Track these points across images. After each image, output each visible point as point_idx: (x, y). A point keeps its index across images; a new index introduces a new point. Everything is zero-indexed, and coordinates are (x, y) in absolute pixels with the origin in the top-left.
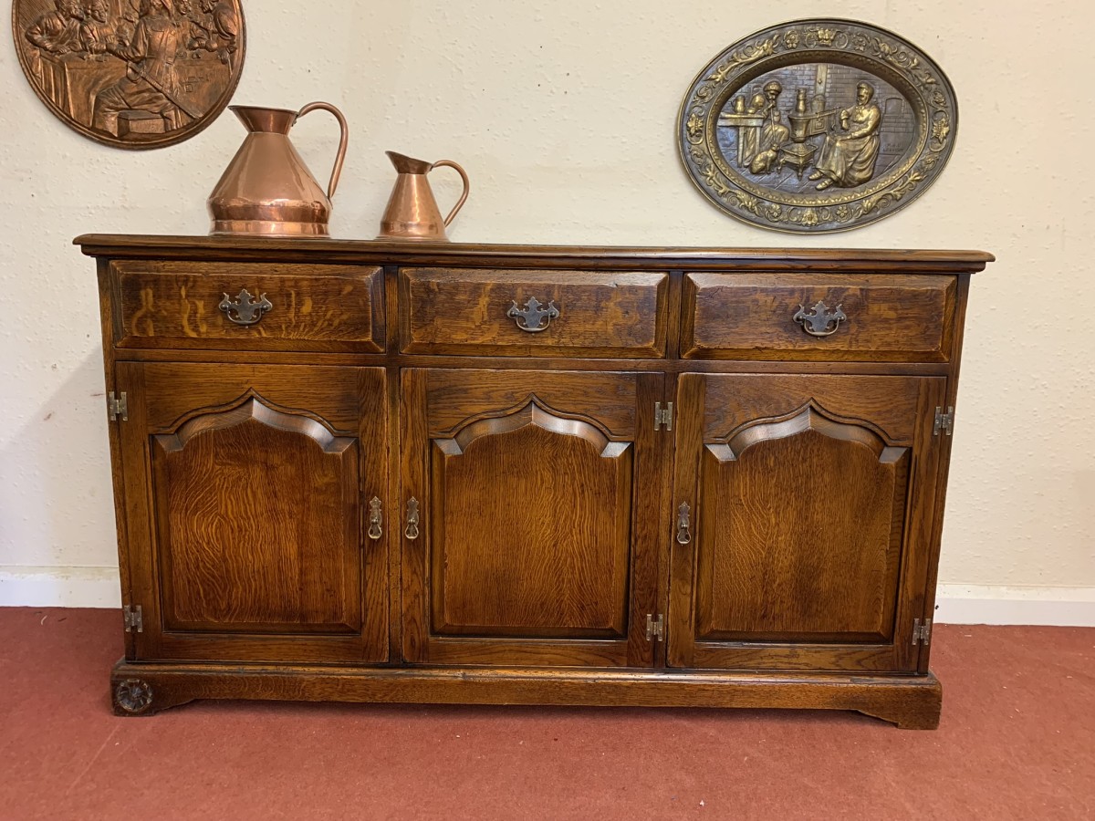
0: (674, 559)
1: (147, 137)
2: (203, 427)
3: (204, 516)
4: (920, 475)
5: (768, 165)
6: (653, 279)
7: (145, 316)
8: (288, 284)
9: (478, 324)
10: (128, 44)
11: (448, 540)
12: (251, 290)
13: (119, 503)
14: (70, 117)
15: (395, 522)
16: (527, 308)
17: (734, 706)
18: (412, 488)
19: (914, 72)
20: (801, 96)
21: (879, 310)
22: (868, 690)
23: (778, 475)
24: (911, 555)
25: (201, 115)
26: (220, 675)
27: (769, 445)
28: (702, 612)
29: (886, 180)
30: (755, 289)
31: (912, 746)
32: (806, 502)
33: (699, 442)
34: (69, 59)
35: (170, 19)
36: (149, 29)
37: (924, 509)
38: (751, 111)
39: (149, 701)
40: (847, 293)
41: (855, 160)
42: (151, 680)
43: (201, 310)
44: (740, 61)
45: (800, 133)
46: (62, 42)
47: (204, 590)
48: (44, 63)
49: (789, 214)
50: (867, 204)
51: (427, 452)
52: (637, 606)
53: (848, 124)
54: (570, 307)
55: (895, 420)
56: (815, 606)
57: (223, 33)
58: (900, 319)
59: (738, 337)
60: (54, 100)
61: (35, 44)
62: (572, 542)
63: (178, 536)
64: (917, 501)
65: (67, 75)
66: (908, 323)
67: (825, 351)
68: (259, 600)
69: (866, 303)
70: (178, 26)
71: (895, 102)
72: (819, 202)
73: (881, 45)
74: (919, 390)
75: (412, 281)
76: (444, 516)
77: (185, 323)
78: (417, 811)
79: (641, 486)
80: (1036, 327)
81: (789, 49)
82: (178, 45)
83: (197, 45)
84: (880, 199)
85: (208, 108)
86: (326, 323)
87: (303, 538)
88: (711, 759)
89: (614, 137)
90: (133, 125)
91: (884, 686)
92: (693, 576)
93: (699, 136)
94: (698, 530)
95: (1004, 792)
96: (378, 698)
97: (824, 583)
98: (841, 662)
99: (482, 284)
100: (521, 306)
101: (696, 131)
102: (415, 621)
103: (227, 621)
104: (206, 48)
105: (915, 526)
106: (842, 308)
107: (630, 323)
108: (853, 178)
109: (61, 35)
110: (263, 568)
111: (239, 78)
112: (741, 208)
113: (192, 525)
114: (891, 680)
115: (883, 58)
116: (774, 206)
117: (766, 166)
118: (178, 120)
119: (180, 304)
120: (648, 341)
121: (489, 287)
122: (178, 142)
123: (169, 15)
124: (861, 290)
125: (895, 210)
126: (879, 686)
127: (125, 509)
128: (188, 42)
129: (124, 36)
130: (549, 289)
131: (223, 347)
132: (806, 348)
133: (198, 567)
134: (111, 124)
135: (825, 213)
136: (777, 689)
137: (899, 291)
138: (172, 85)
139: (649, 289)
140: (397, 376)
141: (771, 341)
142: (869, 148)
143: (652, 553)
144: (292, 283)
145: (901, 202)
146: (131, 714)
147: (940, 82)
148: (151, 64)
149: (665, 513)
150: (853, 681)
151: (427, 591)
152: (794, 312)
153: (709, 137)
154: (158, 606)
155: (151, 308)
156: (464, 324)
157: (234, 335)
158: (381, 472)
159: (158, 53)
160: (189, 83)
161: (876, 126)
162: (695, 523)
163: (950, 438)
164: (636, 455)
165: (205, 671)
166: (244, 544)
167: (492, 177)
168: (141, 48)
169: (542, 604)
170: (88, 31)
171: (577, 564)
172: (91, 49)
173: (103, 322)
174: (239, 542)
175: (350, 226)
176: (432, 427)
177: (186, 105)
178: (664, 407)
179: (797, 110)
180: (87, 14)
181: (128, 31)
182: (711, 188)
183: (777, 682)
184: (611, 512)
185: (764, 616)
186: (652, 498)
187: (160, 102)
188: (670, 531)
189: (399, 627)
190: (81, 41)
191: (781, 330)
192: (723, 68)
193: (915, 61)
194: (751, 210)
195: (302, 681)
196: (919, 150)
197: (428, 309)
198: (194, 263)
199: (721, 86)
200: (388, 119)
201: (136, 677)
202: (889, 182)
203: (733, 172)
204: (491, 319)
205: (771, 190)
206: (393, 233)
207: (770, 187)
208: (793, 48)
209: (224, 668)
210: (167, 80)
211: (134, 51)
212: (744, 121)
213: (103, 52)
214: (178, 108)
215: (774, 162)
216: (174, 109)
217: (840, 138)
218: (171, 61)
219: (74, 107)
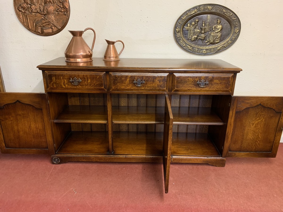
1: (48, 33)
5: (195, 39)
6: (166, 75)
7: (53, 83)
8: (84, 76)
9: (127, 84)
10: (42, 11)
12: (77, 77)
14: (30, 29)
16: (138, 81)
17: (182, 162)
19: (231, 17)
20: (204, 23)
21: (216, 81)
22: (210, 159)
25: (60, 28)
30: (188, 77)
31: (219, 171)
34: (28, 14)
35: (52, 4)
36: (47, 7)
38: (191, 26)
39: (59, 162)
40: (209, 78)
41: (216, 38)
42: (60, 158)
43: (66, 82)
44: (189, 14)
45: (203, 32)
46: (26, 10)
48: (22, 15)
49: (200, 51)
50: (218, 48)
53: (215, 30)
54: (147, 81)
57: (64, 7)
59: (184, 87)
60: (25, 24)
61: (20, 11)
65: (28, 18)
66: (222, 84)
67: (203, 90)
69: (213, 80)
70: (54, 6)
71: (226, 24)
72: (207, 48)
73: (223, 10)
75: (112, 75)
77: (62, 84)
78: (116, 185)
82: (54, 11)
83: (58, 11)
84: (221, 47)
85: (62, 26)
86: (94, 84)
88: (176, 174)
90: (45, 31)
93: (179, 33)
95: (236, 181)
96: (107, 161)
99: (128, 75)
100: (136, 81)
101: (178, 31)
104: (61, 11)
106: (208, 81)
107: (160, 84)
108: (215, 42)
109: (26, 8)
111: (69, 19)
112: (188, 50)
114: (215, 157)
115: (223, 13)
116: (196, 49)
118: (55, 29)
119: (61, 80)
120: (165, 88)
121: (129, 77)
122: (55, 34)
123: (51, 3)
124: (212, 77)
125: (225, 50)
126: (213, 159)
128: (56, 10)
129: (41, 9)
130: (143, 77)
131: (71, 89)
132: (200, 89)
134: (40, 31)
135: (208, 50)
136: (191, 159)
137: (221, 77)
138: (53, 21)
139: (165, 77)
141: (192, 88)
142: (219, 35)
144: (86, 76)
145: (226, 48)
146: (56, 164)
147: (237, 19)
148: (48, 16)
150: (207, 158)
152: (197, 82)
153: (181, 33)
155: (54, 81)
156: (124, 85)
157: (73, 87)
159: (49, 13)
160: (57, 20)
161: (221, 30)
165: (71, 156)
168: (45, 12)
170: (32, 8)
172: (33, 12)
173: (44, 84)
175: (97, 54)
177: (57, 25)
179: (202, 26)
180: (32, 3)
181: (42, 7)
182: (182, 45)
187: (50, 25)
190: (30, 10)
191: (194, 86)
192: (185, 16)
193: (231, 14)
194: (191, 50)
195: (91, 158)
196: (231, 36)
197: (116, 81)
198: (64, 71)
199: (184, 20)
200: (105, 28)
201: (56, 157)
202: (224, 43)
203: (187, 41)
204: (130, 83)
205: (196, 45)
206: (107, 59)
207: (195, 44)
208: (202, 11)
209: (75, 155)
210: (52, 19)
211: (44, 12)
212: (190, 28)
213: (36, 13)
214: (55, 26)
215: (196, 38)
216: (54, 26)
217: (212, 33)
218: (52, 15)
219: (30, 26)
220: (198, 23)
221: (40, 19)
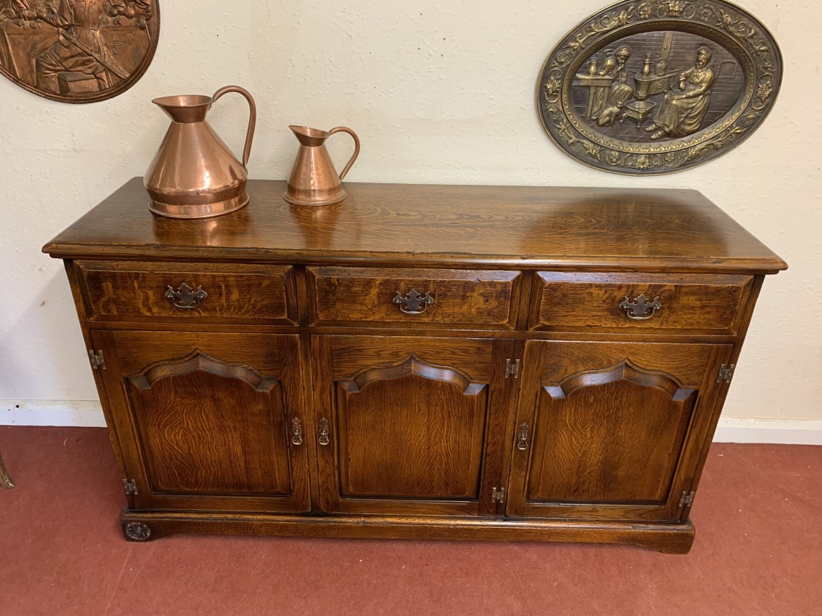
0: (515, 456)
1: (85, 94)
2: (164, 373)
3: (172, 429)
4: (701, 408)
5: (612, 119)
6: (511, 275)
7: (108, 301)
9: (370, 307)
10: (56, 12)
11: (350, 445)
12: (189, 283)
13: (109, 420)
14: (17, 77)
15: (311, 433)
16: (409, 297)
18: (323, 412)
19: (750, 40)
20: (647, 61)
21: (688, 300)
22: (644, 533)
23: (596, 409)
24: (687, 456)
26: (196, 521)
27: (592, 389)
28: (532, 486)
29: (710, 133)
30: (591, 285)
31: (669, 571)
32: (614, 425)
33: (539, 386)
37: (701, 428)
38: (601, 73)
39: (148, 534)
40: (664, 289)
41: (686, 117)
42: (150, 524)
43: (152, 298)
44: (597, 30)
45: (642, 94)
47: (178, 472)
49: (626, 160)
50: (693, 152)
51: (333, 390)
52: (486, 482)
53: (686, 85)
54: (443, 296)
55: (689, 372)
56: (613, 485)
58: (703, 307)
59: (574, 318)
62: (441, 448)
63: (155, 441)
64: (696, 423)
65: (8, 41)
66: (709, 310)
67: (640, 329)
68: (218, 478)
69: (678, 295)
71: (728, 66)
72: (652, 150)
73: (724, 16)
74: (710, 354)
75: (317, 277)
76: (347, 430)
77: (141, 306)
79: (493, 412)
80: (813, 246)
81: (641, 20)
82: (100, 12)
83: (116, 12)
85: (134, 69)
86: (251, 307)
87: (245, 442)
88: (532, 585)
89: (482, 94)
90: (71, 85)
91: (655, 531)
92: (528, 466)
93: (556, 96)
94: (533, 440)
97: (621, 473)
98: (627, 515)
99: (373, 279)
100: (404, 296)
101: (553, 92)
102: (328, 490)
103: (196, 489)
104: (124, 14)
105: (693, 437)
106: (659, 300)
107: (489, 307)
108: (683, 130)
110: (218, 459)
111: (156, 44)
112: (586, 155)
113: (164, 434)
114: (661, 527)
115: (724, 28)
116: (613, 153)
117: (610, 119)
118: (109, 81)
119: (135, 293)
120: (503, 320)
121: (378, 282)
124: (676, 286)
125: (715, 156)
126: (652, 531)
127: (114, 424)
128: (108, 9)
129: (51, 4)
130: (426, 284)
132: (627, 326)
133: (172, 458)
134: (55, 86)
135: (655, 159)
136: (581, 532)
137: (707, 288)
138: (99, 49)
139: (506, 284)
140: (308, 341)
141: (600, 321)
142: (700, 104)
143: (499, 453)
144: (222, 279)
145: (721, 151)
146: (137, 541)
147: (772, 50)
148: (79, 32)
149: (509, 429)
150: (634, 528)
151: (336, 473)
152: (620, 302)
153: (564, 96)
154: (147, 479)
155: (112, 295)
156: (359, 307)
158: (299, 403)
159: (83, 21)
160: (114, 47)
161: (709, 87)
162: (532, 435)
163: (729, 385)
164: (490, 393)
165: (185, 518)
166: (203, 446)
167: (379, 126)
168: (67, 16)
169: (418, 483)
170: (19, 1)
171: (444, 459)
172: (24, 17)
173: (76, 303)
174: (200, 444)
176: (336, 374)
178: (513, 362)
179: (642, 73)
182: (563, 138)
183: (581, 528)
184: (470, 430)
185: (576, 491)
186: (501, 420)
188: (513, 440)
189: (318, 493)
190: (14, 9)
191: (609, 313)
192: (581, 37)
193: (753, 32)
194: (595, 156)
195: (253, 524)
196: (743, 107)
197: (330, 297)
198: (141, 263)
199: (578, 53)
200: (289, 78)
201: (138, 521)
202: (713, 134)
203: (582, 125)
204: (380, 304)
205: (613, 139)
206: (298, 199)
207: (612, 137)
208: (645, 19)
209: (198, 516)
210: (94, 44)
211: (62, 19)
212: (595, 81)
213: (35, 19)
214: (107, 70)
215: (618, 116)
216: (104, 70)
217: (676, 97)
218: (96, 27)
219: (19, 69)
220: (628, 61)
221: (50, 41)
